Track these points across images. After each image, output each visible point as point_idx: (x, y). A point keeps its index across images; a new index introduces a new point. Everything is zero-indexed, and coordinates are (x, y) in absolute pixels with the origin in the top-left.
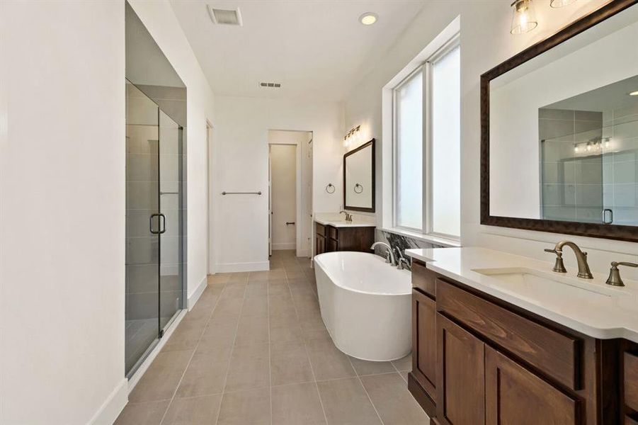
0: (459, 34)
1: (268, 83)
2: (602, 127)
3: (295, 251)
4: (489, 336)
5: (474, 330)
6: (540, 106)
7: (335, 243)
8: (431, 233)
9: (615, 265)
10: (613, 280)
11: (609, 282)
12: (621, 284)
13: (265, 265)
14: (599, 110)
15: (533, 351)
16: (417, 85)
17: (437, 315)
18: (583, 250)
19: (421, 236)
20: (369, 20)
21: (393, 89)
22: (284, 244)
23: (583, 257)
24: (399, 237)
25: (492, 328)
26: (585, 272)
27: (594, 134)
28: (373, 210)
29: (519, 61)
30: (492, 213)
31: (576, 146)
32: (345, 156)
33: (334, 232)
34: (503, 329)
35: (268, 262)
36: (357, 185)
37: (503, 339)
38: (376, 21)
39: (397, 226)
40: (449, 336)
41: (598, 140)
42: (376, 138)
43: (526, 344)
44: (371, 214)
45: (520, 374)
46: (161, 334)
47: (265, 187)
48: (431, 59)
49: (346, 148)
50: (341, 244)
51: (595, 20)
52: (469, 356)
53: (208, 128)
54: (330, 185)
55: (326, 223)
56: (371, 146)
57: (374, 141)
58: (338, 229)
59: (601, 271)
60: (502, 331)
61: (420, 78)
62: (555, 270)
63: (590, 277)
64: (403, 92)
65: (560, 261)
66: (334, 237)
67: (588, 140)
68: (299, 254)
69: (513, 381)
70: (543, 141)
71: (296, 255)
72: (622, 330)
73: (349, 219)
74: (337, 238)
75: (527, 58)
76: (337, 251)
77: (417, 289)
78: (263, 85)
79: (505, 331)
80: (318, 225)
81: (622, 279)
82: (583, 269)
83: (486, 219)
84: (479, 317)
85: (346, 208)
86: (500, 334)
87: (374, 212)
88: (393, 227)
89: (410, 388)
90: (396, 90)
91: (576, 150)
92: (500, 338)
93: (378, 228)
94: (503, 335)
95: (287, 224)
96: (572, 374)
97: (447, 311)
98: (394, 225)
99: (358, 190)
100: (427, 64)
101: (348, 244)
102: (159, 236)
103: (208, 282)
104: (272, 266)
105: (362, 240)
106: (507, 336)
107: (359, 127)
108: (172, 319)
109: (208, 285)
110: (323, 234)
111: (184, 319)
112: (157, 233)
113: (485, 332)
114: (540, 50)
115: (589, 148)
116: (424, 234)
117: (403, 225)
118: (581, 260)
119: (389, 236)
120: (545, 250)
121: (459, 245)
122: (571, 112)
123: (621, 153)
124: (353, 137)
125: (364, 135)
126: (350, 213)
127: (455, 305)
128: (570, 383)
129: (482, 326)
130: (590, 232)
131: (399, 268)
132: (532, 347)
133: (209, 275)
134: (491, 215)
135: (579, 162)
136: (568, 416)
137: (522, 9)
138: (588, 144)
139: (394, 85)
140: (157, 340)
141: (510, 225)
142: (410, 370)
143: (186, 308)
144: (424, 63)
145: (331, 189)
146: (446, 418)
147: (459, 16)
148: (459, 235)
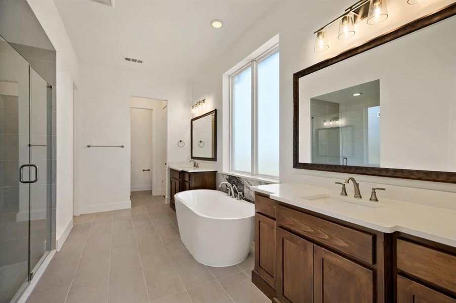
0: (278, 44)
1: (131, 58)
2: (339, 113)
3: (150, 192)
4: (316, 239)
5: (305, 236)
6: (312, 97)
7: (187, 184)
8: (257, 174)
9: (374, 189)
10: (373, 198)
11: (371, 199)
12: (377, 200)
13: (127, 204)
14: (338, 103)
15: (347, 245)
16: (247, 75)
17: (277, 228)
18: (357, 182)
19: (250, 177)
20: (217, 25)
21: (229, 76)
22: (142, 186)
23: (357, 185)
24: (235, 177)
25: (319, 233)
26: (358, 194)
27: (335, 116)
28: (214, 159)
29: (318, 68)
30: (300, 161)
31: (325, 121)
32: (192, 120)
33: (187, 176)
34: (326, 234)
35: (130, 201)
36: (201, 142)
37: (327, 240)
38: (222, 26)
39: (232, 170)
40: (287, 242)
41: (337, 119)
42: (217, 109)
43: (342, 241)
44: (214, 162)
45: (338, 260)
46: (30, 276)
47: (127, 141)
48: (257, 59)
49: (193, 114)
50: (193, 184)
51: (360, 51)
52: (302, 253)
53: (74, 89)
54: (181, 141)
55: (180, 169)
56: (214, 114)
57: (216, 110)
58: (190, 174)
59: (366, 194)
60: (326, 235)
61: (250, 70)
62: (342, 194)
63: (361, 197)
64: (236, 79)
65: (344, 189)
66: (187, 179)
67: (330, 119)
68: (154, 194)
69: (332, 266)
70: (312, 118)
71: (151, 194)
72: (397, 226)
73: (196, 166)
74: (190, 180)
75: (322, 67)
76: (190, 189)
77: (258, 213)
78: (127, 59)
79: (327, 235)
80: (172, 171)
81: (377, 197)
82: (357, 193)
83: (297, 165)
84: (309, 228)
85: (192, 158)
86: (324, 237)
87: (216, 161)
88: (229, 171)
89: (253, 281)
90: (231, 77)
91: (325, 124)
92: (325, 239)
93: (219, 172)
94: (327, 237)
95: (144, 170)
96: (371, 256)
97: (286, 226)
98: (230, 169)
99: (201, 145)
100: (255, 62)
101: (198, 185)
102: (30, 185)
103: (74, 222)
104: (133, 205)
105: (208, 181)
106: (329, 238)
107: (204, 100)
108: (41, 260)
109: (74, 225)
110: (178, 178)
111: (53, 259)
112: (28, 182)
113: (313, 237)
114: (330, 63)
115: (331, 123)
116: (252, 175)
117: (236, 169)
118: (356, 187)
119: (228, 177)
120: (336, 183)
121: (279, 182)
122: (326, 102)
123: (346, 127)
124: (200, 107)
125: (208, 106)
126: (197, 161)
127: (292, 221)
128: (369, 261)
129: (312, 233)
130: (357, 171)
131: (237, 199)
132: (346, 243)
133: (74, 217)
134: (299, 162)
135: (325, 131)
136: (369, 281)
137: (321, 37)
138: (331, 121)
139: (230, 74)
140: (27, 283)
141: (311, 168)
142: (253, 268)
143: (55, 249)
144: (252, 61)
145: (181, 144)
146: (284, 296)
147: (278, 34)
148: (279, 176)
